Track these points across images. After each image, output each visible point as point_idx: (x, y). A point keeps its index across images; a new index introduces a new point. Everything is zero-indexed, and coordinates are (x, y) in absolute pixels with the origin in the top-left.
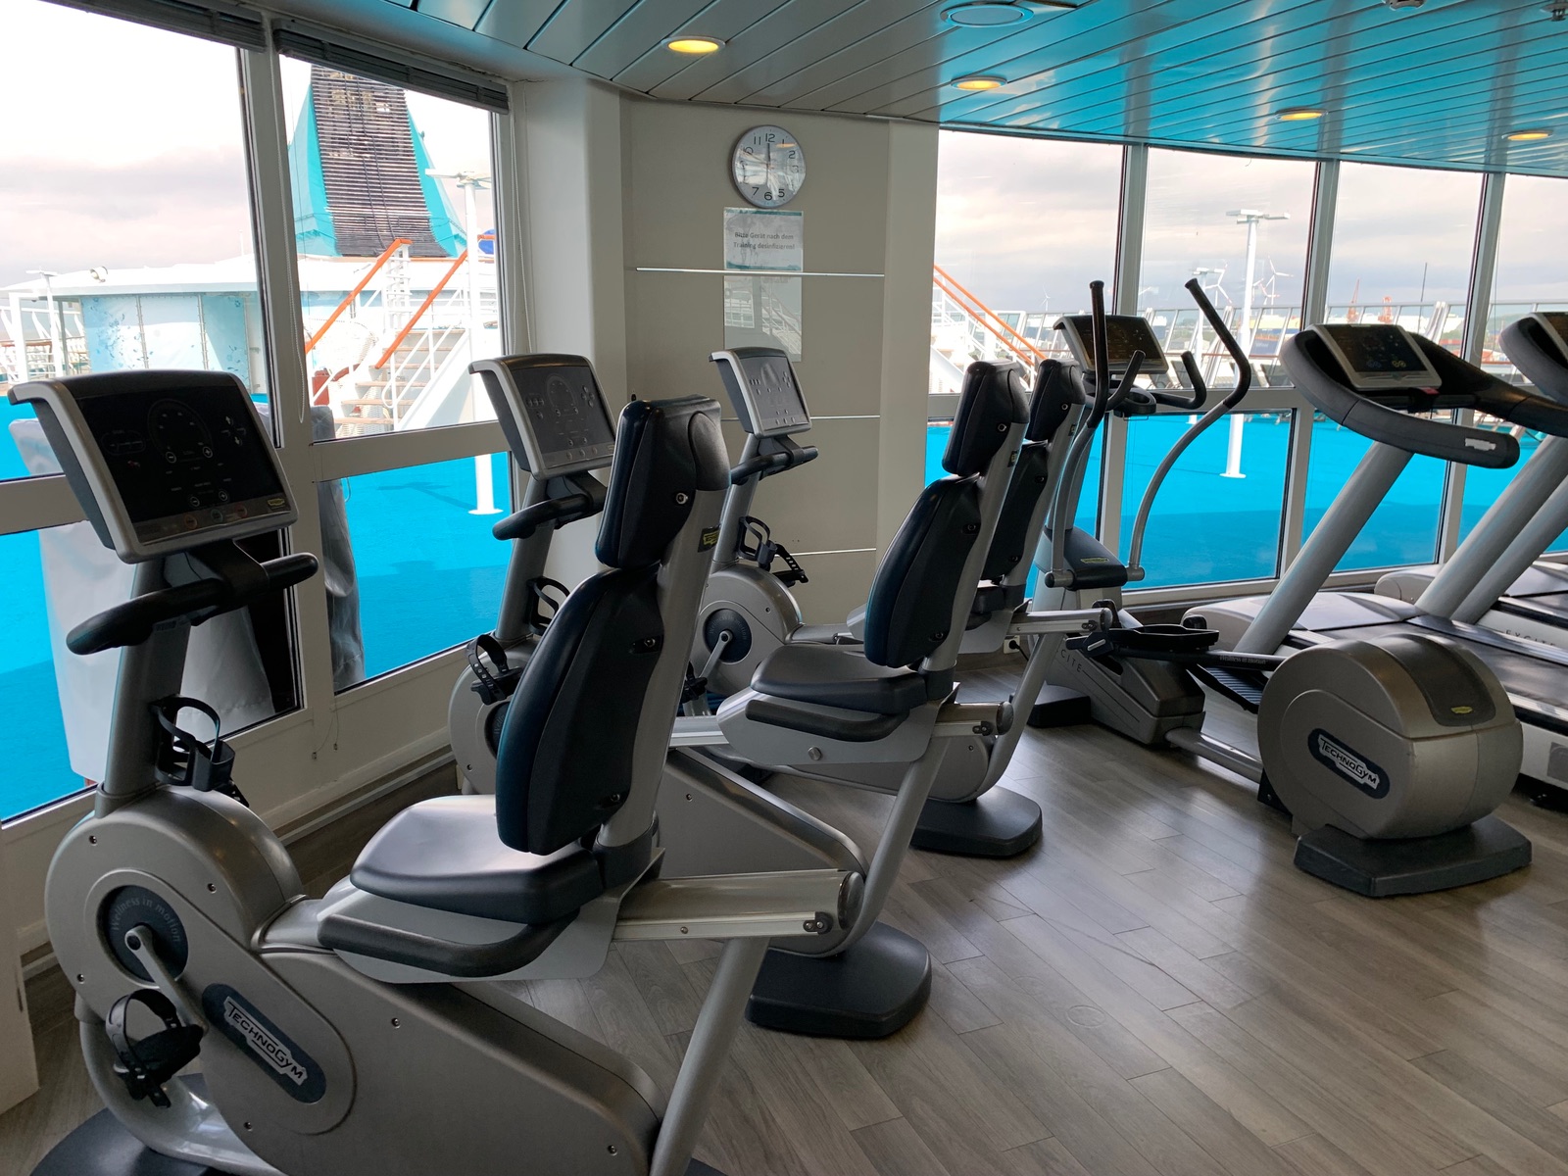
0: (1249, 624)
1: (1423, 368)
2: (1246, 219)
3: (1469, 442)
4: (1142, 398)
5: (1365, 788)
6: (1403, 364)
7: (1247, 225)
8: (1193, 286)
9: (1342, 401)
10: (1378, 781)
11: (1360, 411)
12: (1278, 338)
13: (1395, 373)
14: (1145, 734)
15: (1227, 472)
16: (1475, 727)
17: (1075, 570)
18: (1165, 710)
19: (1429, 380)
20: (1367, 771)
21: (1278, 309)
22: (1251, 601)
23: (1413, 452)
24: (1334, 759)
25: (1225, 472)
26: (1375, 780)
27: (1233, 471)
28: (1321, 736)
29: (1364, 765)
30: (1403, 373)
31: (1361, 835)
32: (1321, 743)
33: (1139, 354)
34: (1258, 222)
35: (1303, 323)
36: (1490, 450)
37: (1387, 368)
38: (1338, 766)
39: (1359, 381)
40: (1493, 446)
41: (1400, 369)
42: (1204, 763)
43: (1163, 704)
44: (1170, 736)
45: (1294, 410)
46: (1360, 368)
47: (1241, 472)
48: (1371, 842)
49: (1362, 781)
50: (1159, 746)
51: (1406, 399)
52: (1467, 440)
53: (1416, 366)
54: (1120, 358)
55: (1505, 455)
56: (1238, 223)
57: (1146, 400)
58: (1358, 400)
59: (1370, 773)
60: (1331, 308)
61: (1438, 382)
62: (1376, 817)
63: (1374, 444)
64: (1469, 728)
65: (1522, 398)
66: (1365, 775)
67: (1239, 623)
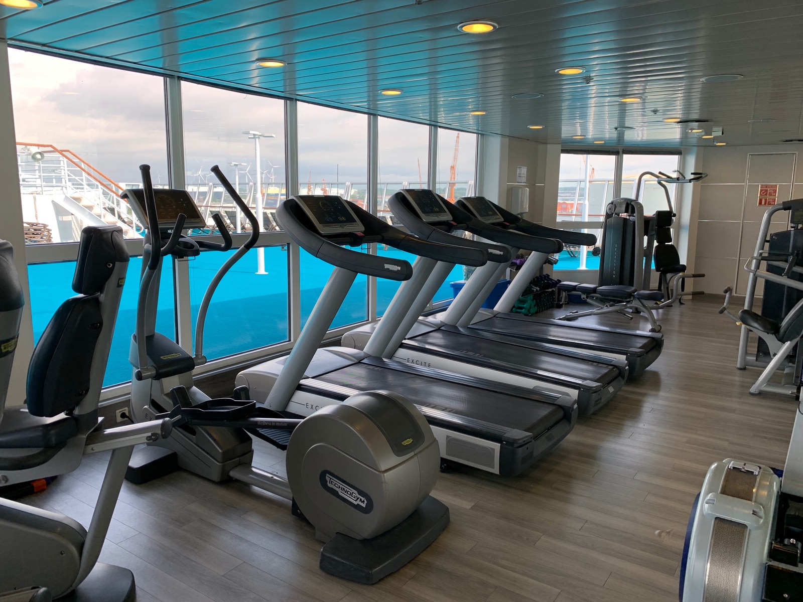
0: (276, 379)
1: (355, 221)
2: (253, 137)
3: (387, 266)
4: (189, 245)
5: (358, 507)
6: (344, 218)
7: (254, 140)
8: (216, 170)
9: (315, 243)
10: (366, 502)
11: (326, 249)
12: (278, 198)
13: (341, 224)
14: (216, 476)
15: (259, 271)
16: (416, 451)
17: (156, 365)
18: (227, 457)
19: (358, 228)
20: (359, 496)
21: (276, 184)
22: (277, 362)
23: (357, 273)
24: (337, 489)
25: (257, 272)
26: (364, 501)
27: (262, 271)
28: (327, 475)
29: (356, 492)
30: (345, 224)
31: (359, 538)
32: (328, 479)
33: (182, 217)
34: (259, 138)
35: (287, 195)
36: (398, 270)
37: (336, 221)
38: (341, 494)
39: (323, 229)
40: (399, 268)
41: (343, 222)
42: (256, 489)
43: (224, 453)
44: (232, 474)
45: (288, 244)
46: (322, 221)
47: (266, 271)
48: (365, 541)
49: (356, 503)
50: (226, 481)
51: (348, 239)
52: (385, 265)
53: (350, 220)
54: (171, 218)
55: (405, 272)
56: (249, 138)
57: (192, 246)
58: (324, 242)
59: (361, 497)
60: (300, 184)
61: (363, 229)
62: (368, 526)
63: (335, 267)
64: (412, 454)
65: (404, 236)
66: (358, 499)
67: (268, 380)
